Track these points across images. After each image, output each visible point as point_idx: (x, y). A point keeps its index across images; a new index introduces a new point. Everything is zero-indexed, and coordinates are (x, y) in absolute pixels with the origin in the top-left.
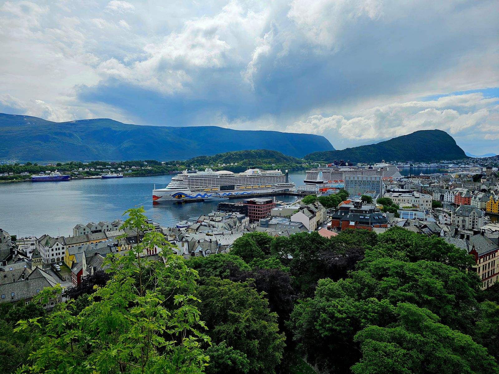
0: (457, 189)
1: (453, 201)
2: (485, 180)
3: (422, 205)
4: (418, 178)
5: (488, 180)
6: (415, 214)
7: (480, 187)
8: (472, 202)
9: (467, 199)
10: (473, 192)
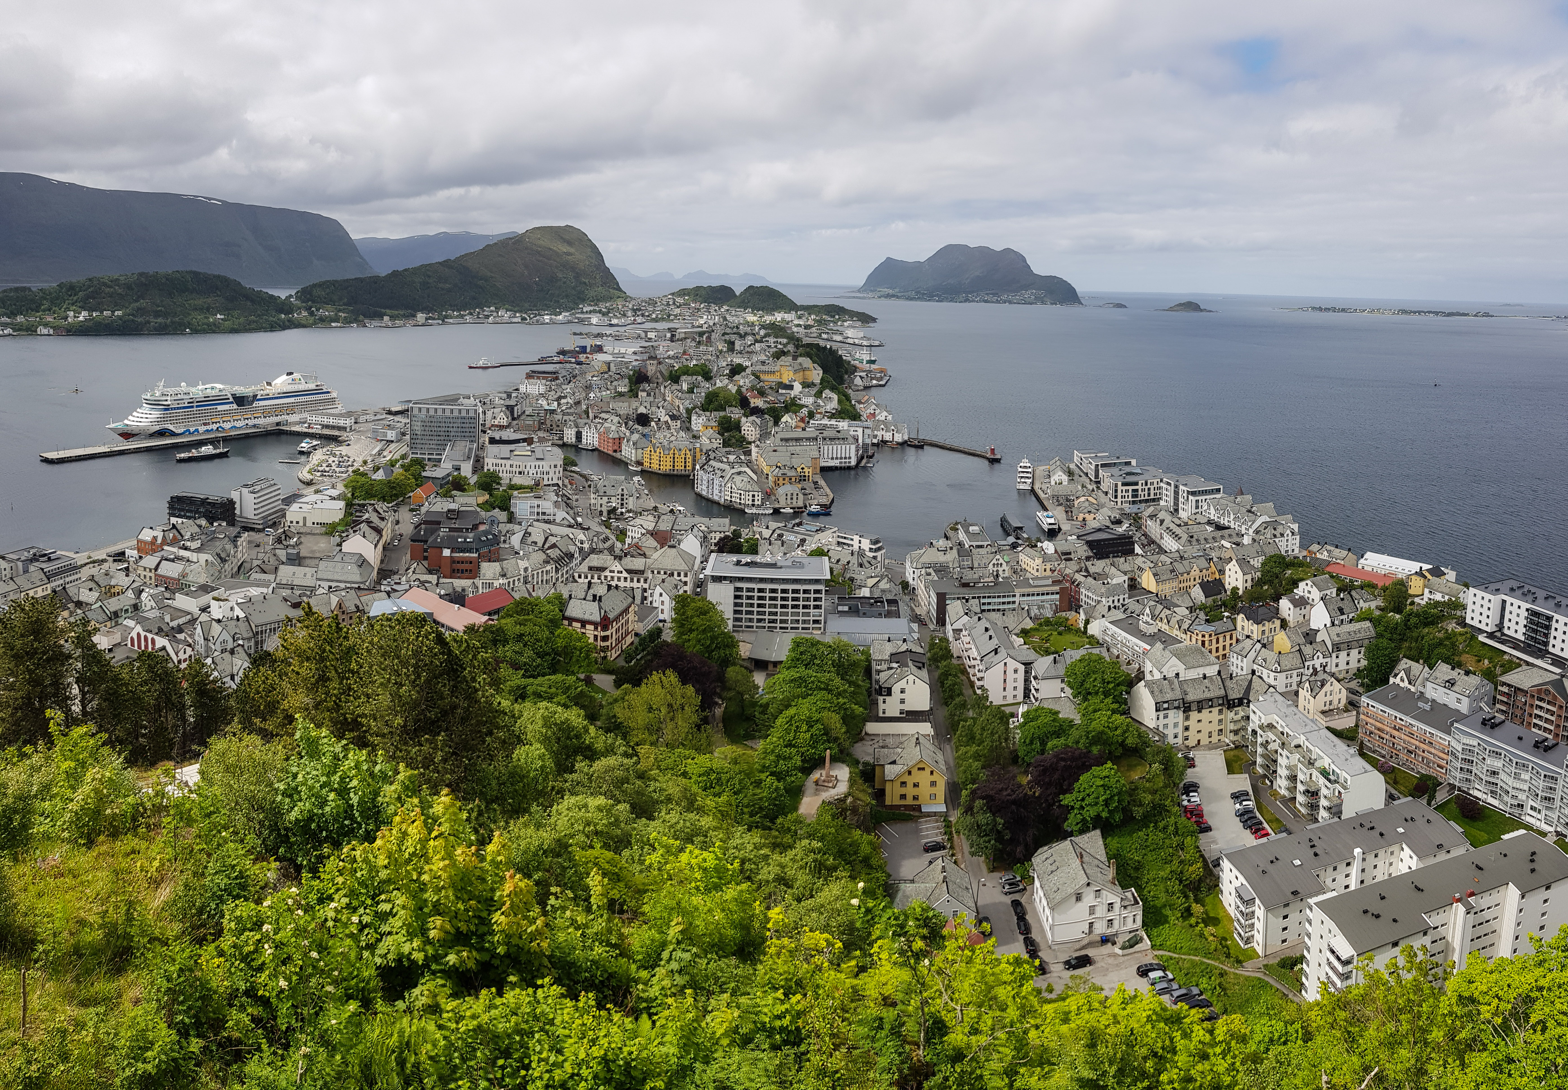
0: (603, 415)
1: (596, 444)
2: (644, 394)
3: (548, 473)
4: (538, 378)
5: (649, 395)
6: (538, 506)
7: (636, 409)
8: (623, 447)
9: (617, 441)
10: (626, 424)
